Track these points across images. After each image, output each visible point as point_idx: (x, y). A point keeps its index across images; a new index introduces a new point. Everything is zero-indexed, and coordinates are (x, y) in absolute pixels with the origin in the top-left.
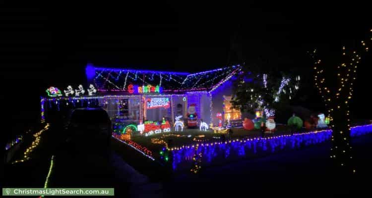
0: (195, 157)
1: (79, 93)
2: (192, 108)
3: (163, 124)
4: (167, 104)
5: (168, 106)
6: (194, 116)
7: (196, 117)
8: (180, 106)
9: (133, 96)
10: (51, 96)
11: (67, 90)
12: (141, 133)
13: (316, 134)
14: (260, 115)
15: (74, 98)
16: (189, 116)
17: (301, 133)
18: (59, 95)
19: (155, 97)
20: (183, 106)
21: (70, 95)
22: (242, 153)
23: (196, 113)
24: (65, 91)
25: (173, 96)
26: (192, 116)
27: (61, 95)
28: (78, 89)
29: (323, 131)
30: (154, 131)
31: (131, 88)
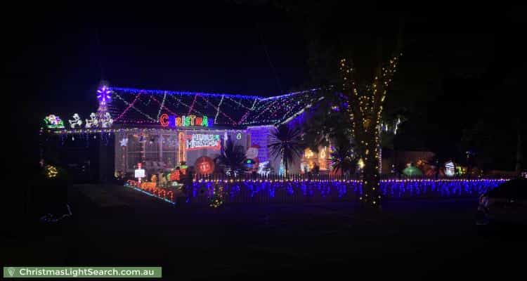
1: (91, 124)
4: (217, 144)
5: (218, 147)
6: (253, 162)
7: (256, 163)
11: (73, 119)
16: (245, 162)
21: (77, 127)
23: (256, 158)
24: (70, 121)
27: (63, 127)
28: (90, 118)
31: (165, 119)
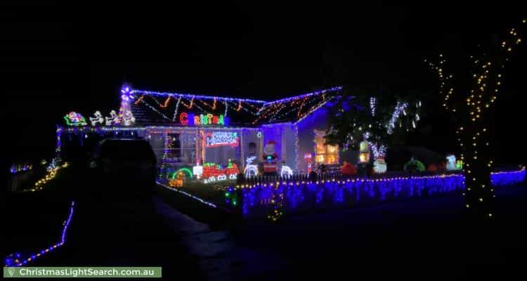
0: (274, 199)
1: (111, 121)
2: (270, 147)
3: (229, 167)
4: (235, 141)
5: (236, 144)
6: (273, 157)
7: (276, 159)
8: (253, 145)
9: (186, 128)
10: (72, 124)
11: (94, 117)
12: (198, 177)
13: (443, 179)
14: (366, 159)
15: (103, 129)
16: (265, 157)
17: (422, 176)
18: (83, 124)
19: (218, 131)
20: (258, 145)
21: (98, 125)
22: (340, 198)
23: (275, 154)
24: (91, 119)
25: (244, 130)
26: (269, 158)
27: (86, 124)
28: (110, 116)
29: (453, 175)
30: (216, 176)
31: (184, 118)
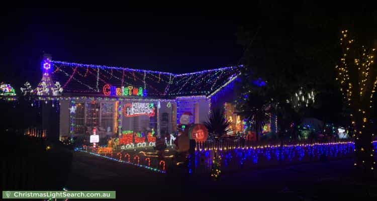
2: (185, 117)
5: (153, 114)
6: (187, 127)
8: (164, 115)
9: (109, 99)
11: (24, 87)
16: (180, 127)
31: (107, 89)
